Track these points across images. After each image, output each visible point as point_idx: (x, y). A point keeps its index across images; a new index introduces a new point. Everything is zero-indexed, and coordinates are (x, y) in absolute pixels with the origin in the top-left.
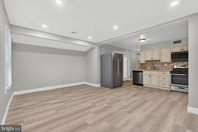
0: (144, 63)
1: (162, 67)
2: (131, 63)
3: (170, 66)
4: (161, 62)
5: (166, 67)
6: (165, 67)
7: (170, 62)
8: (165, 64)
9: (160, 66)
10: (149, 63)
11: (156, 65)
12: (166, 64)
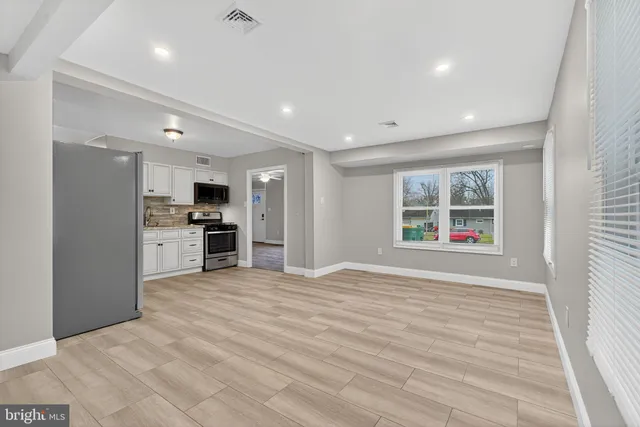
1: (164, 216)
3: (181, 213)
4: (171, 203)
6: (171, 217)
7: (192, 204)
8: (171, 209)
9: (159, 213)
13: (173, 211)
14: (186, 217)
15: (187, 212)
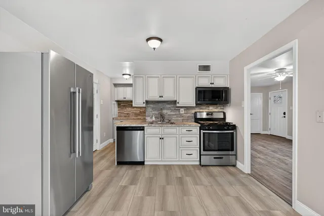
0: (144, 105)
1: (175, 115)
2: (101, 105)
3: (189, 113)
4: (178, 105)
5: (183, 117)
6: (181, 116)
7: (195, 105)
8: (181, 109)
9: (172, 113)
10: (152, 106)
11: (165, 112)
12: (183, 109)
13: (182, 111)
14: (193, 115)
15: (193, 111)
